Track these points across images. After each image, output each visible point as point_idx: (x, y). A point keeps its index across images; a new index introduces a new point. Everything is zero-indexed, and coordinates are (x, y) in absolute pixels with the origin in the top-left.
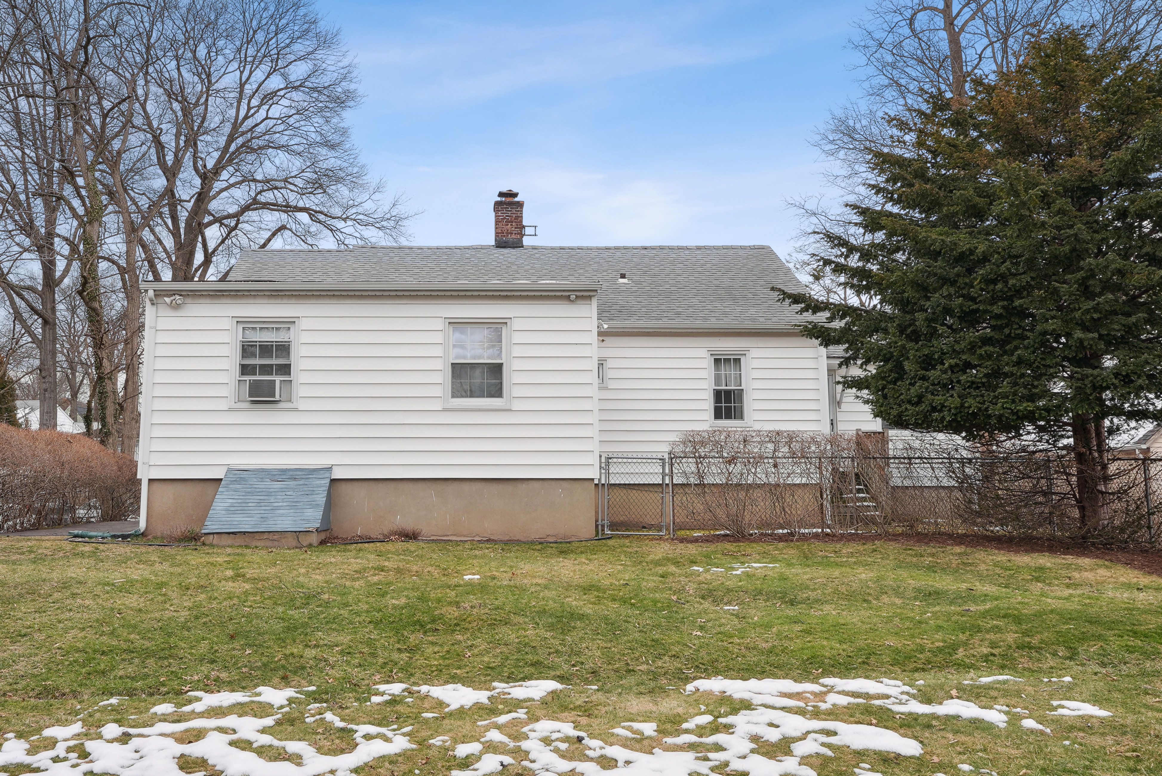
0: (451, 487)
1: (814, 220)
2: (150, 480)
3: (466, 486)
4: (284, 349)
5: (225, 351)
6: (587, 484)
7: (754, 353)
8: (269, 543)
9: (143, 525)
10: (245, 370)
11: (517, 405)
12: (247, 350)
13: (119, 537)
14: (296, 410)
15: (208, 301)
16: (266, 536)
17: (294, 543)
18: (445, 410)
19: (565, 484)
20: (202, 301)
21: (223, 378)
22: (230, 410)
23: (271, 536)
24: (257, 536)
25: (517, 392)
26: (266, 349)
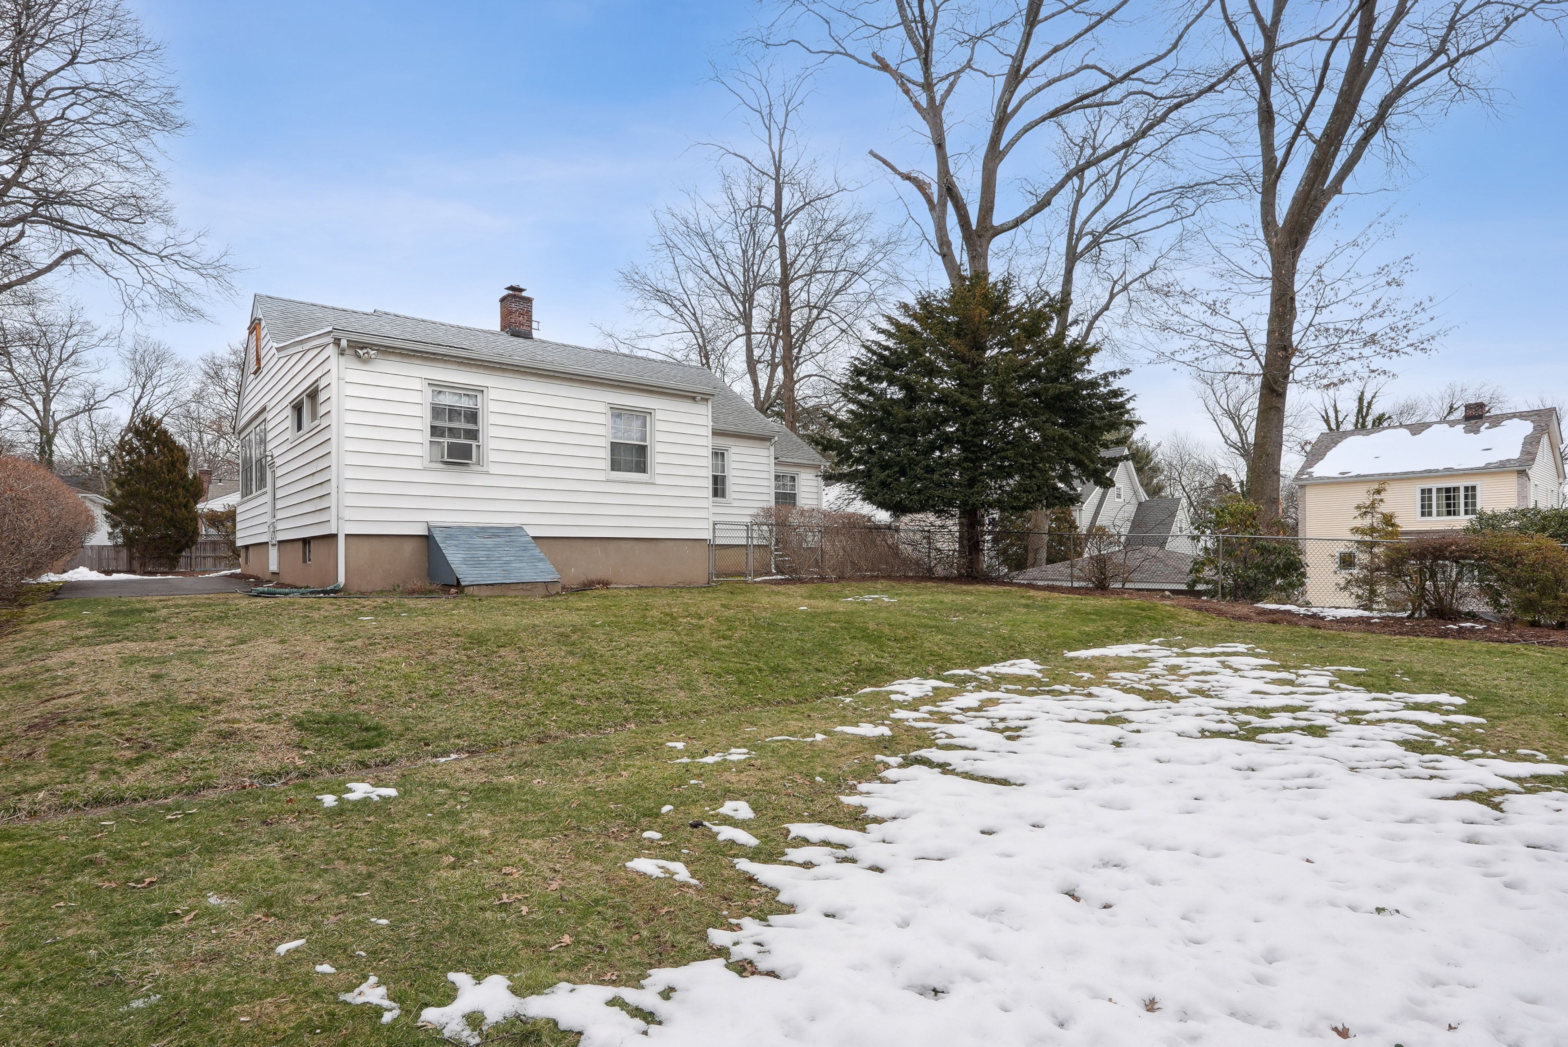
0: (612, 545)
1: (609, 340)
2: (347, 535)
3: (622, 543)
4: (472, 416)
5: (417, 411)
6: (703, 543)
7: (734, 450)
8: (523, 593)
9: (342, 579)
10: (435, 431)
11: (659, 480)
12: (437, 411)
13: (319, 592)
14: (488, 473)
15: (398, 359)
16: (520, 586)
17: (544, 592)
18: (608, 481)
19: (689, 543)
20: (391, 358)
21: (417, 437)
22: (425, 469)
23: (524, 586)
24: (513, 587)
25: (659, 469)
26: (454, 413)
